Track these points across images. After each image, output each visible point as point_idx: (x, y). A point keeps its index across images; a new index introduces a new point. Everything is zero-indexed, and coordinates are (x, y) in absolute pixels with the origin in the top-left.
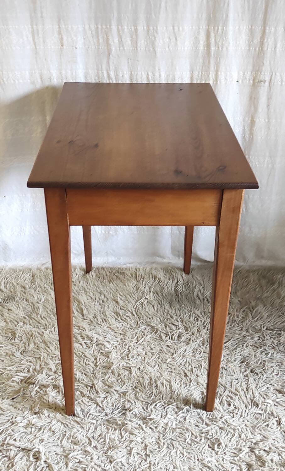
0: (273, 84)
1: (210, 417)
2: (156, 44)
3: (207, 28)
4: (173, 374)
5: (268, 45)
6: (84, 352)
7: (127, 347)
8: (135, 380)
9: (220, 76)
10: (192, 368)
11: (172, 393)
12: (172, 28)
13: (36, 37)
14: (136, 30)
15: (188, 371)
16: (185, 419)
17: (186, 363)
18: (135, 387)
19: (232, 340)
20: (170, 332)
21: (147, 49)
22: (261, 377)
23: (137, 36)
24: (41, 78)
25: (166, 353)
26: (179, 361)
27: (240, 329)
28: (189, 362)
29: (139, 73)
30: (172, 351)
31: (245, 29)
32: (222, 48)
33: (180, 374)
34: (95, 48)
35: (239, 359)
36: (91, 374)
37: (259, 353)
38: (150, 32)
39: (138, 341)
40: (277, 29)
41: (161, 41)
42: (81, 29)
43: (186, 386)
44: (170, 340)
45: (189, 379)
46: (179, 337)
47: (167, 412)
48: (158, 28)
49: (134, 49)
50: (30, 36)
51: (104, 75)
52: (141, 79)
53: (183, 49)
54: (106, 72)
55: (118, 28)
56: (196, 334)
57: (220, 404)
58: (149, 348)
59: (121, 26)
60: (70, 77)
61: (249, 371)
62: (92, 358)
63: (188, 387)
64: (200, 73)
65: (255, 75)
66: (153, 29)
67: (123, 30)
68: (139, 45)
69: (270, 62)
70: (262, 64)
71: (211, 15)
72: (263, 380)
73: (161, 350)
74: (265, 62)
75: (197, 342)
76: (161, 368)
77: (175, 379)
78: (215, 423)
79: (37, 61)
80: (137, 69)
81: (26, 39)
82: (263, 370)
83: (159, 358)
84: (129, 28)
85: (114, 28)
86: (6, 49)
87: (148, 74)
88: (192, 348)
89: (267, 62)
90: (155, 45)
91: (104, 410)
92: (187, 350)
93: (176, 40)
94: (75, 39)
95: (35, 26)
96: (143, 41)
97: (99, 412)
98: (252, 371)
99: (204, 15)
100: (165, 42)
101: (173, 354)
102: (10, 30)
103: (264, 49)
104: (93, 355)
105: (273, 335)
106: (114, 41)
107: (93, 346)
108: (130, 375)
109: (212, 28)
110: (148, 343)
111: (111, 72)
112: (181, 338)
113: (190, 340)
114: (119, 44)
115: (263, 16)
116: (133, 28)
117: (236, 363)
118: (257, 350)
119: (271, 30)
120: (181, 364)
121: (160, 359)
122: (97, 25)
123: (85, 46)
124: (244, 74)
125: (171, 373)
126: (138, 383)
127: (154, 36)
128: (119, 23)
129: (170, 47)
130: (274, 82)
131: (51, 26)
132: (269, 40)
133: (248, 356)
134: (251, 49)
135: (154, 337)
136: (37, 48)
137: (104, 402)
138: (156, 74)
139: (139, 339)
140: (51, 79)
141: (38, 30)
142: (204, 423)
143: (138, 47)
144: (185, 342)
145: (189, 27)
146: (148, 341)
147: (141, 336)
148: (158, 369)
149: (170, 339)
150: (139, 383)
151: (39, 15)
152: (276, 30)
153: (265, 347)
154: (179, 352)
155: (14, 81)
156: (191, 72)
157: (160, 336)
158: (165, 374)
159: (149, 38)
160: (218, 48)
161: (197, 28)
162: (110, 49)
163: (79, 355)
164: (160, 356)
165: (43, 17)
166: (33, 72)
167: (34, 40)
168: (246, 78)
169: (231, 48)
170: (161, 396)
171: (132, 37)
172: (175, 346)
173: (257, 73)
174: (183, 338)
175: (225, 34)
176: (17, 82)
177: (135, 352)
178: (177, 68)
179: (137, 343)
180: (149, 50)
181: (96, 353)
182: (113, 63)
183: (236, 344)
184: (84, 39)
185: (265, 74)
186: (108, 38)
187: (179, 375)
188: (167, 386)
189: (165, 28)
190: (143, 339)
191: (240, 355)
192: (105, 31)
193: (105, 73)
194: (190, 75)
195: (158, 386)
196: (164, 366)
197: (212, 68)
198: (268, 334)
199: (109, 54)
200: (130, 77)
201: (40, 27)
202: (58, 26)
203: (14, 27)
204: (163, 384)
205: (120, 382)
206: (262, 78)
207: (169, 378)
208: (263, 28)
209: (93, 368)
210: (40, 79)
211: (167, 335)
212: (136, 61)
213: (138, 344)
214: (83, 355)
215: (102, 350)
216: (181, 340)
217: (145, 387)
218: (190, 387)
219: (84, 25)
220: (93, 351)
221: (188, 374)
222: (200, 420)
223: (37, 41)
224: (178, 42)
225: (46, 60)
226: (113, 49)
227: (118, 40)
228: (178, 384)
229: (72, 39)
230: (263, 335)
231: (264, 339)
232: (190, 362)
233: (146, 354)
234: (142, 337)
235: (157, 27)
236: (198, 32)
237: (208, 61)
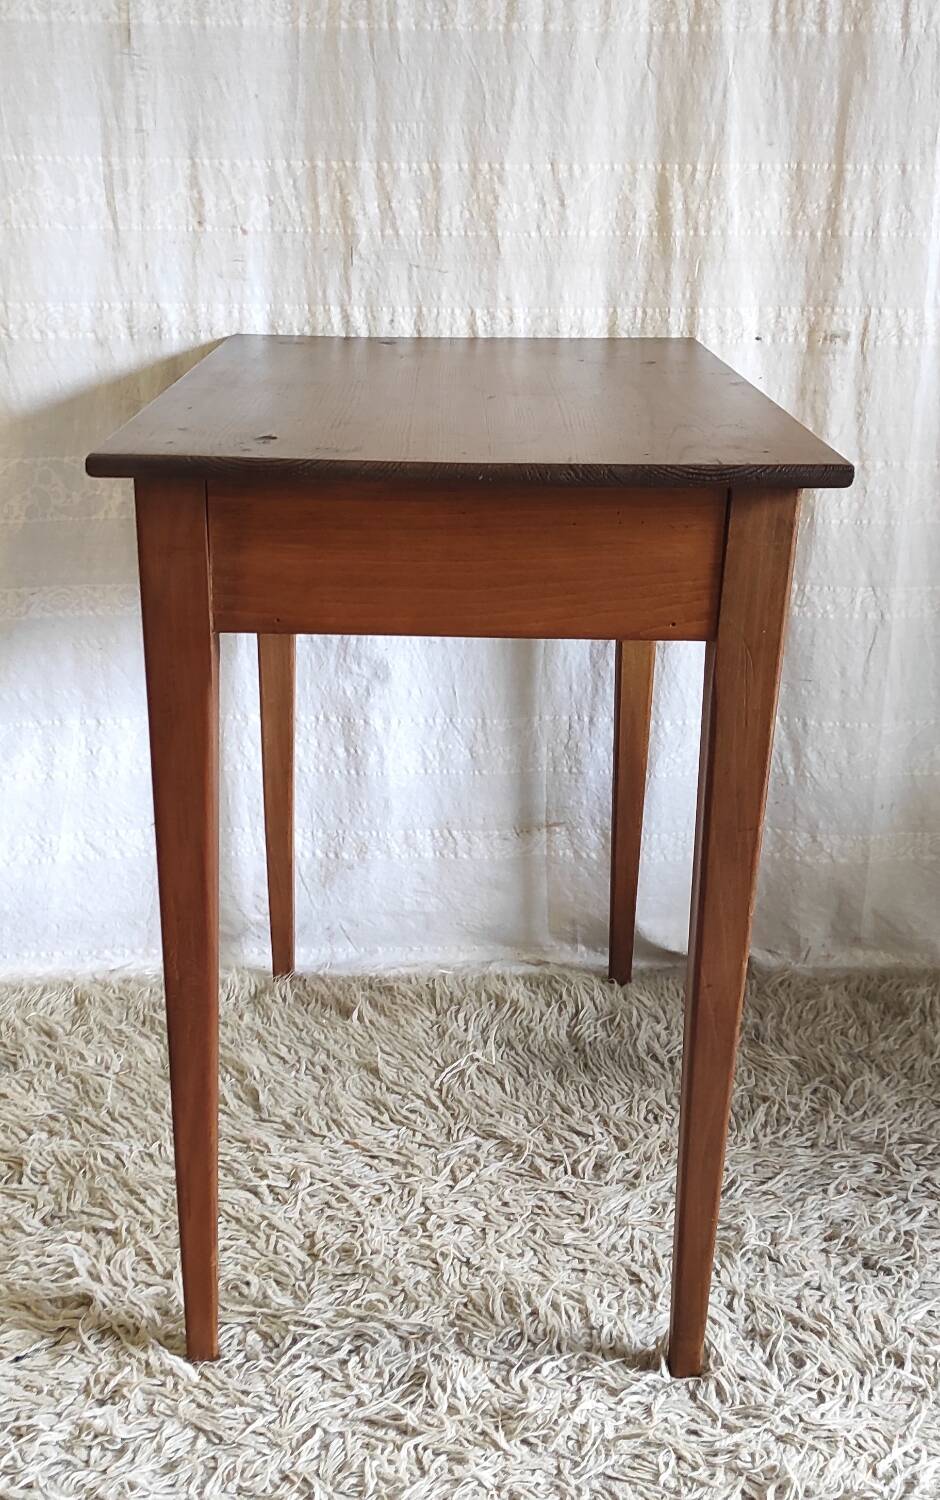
0: (872, 343)
1: (738, 1406)
2: (500, 216)
3: (659, 167)
4: (589, 1275)
5: (853, 218)
6: (267, 1214)
7: (418, 1198)
8: (456, 1295)
9: (702, 320)
10: (655, 1259)
11: (591, 1335)
12: (549, 166)
13: (119, 196)
14: (436, 174)
15: (643, 1266)
16: (648, 1410)
17: (631, 1242)
18: (458, 1317)
19: (785, 1172)
20: (568, 1155)
21: (469, 233)
22: (904, 1282)
23: (438, 194)
24: (130, 328)
25: (557, 1217)
26: (606, 1236)
27: (809, 1143)
28: (641, 1242)
29: (445, 312)
30: (578, 1208)
31: (777, 172)
32: (708, 231)
33: (614, 1276)
34: (306, 232)
35: (817, 1230)
36: (297, 1279)
37: (885, 1210)
38: (480, 179)
39: (455, 1180)
40: (880, 168)
41: (515, 207)
42: (260, 170)
43: (640, 1312)
44: (569, 1177)
45: (646, 1291)
46: (599, 1167)
47: (579, 1390)
48: (507, 167)
49: (431, 235)
50: (99, 192)
51: (333, 320)
52: (451, 323)
53: (583, 233)
54: (339, 310)
55: (380, 168)
56: (659, 1159)
57: (768, 1364)
58: (496, 1203)
59: (390, 163)
60: (222, 323)
61: (855, 1264)
62: (297, 1232)
63: (646, 1313)
64: (640, 313)
65: (813, 319)
66: (491, 169)
67: (396, 174)
68: (445, 220)
69: (859, 272)
70: (836, 280)
71: (673, 127)
72: (912, 1290)
73: (540, 1208)
74: (844, 274)
75: (662, 1183)
76: (544, 1261)
77: (597, 1291)
78: (756, 1423)
79: (117, 273)
80: (439, 298)
81: (85, 199)
82: (907, 1259)
83: (534, 1232)
84: (414, 166)
85: (367, 167)
86: (20, 229)
87: (472, 312)
88: (649, 1200)
89: (850, 276)
90: (496, 220)
91: (350, 1387)
92: (631, 1206)
93: (562, 204)
94: (243, 202)
95: (115, 160)
96: (457, 208)
97: (335, 1395)
98: (866, 1264)
99: (650, 130)
100: (528, 210)
101: (583, 1219)
102: (37, 167)
103: (840, 233)
104: (300, 1224)
105: (925, 1159)
106: (367, 208)
107: (300, 1197)
108: (434, 1281)
109: (676, 167)
110: (490, 1186)
111: (356, 308)
112: (607, 1172)
113: (636, 1176)
114: (382, 220)
115: (834, 130)
116: (425, 167)
117: (807, 1240)
118: (877, 1202)
119: (862, 171)
120: (614, 1247)
121: (538, 1234)
122: (312, 159)
123: (272, 227)
124: (779, 316)
125: (581, 1275)
126: (465, 1305)
127: (493, 191)
128: (384, 150)
129: (543, 228)
130: (877, 338)
131: (168, 160)
132: (856, 203)
133: (846, 1221)
134: (800, 233)
135: (512, 1169)
136: (121, 228)
137: (351, 1364)
138: (499, 314)
139: (459, 1175)
140: (161, 330)
141: (124, 172)
142: (719, 1424)
143: (441, 227)
144: (621, 1181)
145: (603, 166)
146: (491, 1182)
147: (465, 1167)
148: (535, 1262)
149: (566, 1173)
150: (470, 1306)
151: (131, 123)
152: (876, 172)
153: (903, 1194)
154: (603, 1214)
155: (42, 332)
156: (611, 310)
157: (530, 1166)
158: (561, 1277)
159: (478, 197)
160: (696, 230)
161: (628, 167)
162: (354, 234)
163: (249, 1224)
164: (537, 1224)
165: (142, 131)
166: (106, 306)
167: (110, 204)
168: (785, 329)
169: (737, 229)
170: (555, 1343)
171: (422, 196)
172: (589, 1195)
173: (820, 309)
174: (613, 1169)
175: (715, 183)
176: (51, 335)
177: (447, 1212)
178: (566, 297)
179: (452, 1187)
180: (478, 236)
181: (310, 1217)
182: (362, 278)
183: (801, 1186)
184: (271, 203)
185: (845, 313)
186: (348, 201)
187: (611, 1279)
188: (571, 1312)
189: (527, 167)
190: (473, 1175)
191: (820, 1218)
192: (339, 178)
193: (335, 311)
194: (606, 321)
195: (542, 1312)
196: (555, 1254)
197: (677, 295)
198: (910, 1156)
199: (350, 251)
200: (415, 324)
201: (133, 162)
202: (189, 162)
203: (50, 158)
204: (555, 1306)
205: (403, 1303)
206: (836, 325)
207: (576, 1287)
208: (834, 167)
209: (303, 1263)
210: (126, 331)
211: (556, 1161)
212: (436, 273)
213: (459, 1192)
214: (265, 1222)
215: (330, 1207)
216: (609, 1177)
217: (492, 1317)
218: (655, 1313)
219: (273, 160)
220: (301, 1213)
221: (644, 1275)
222: (702, 1416)
223: (120, 206)
224: (568, 212)
225: (147, 267)
226: (364, 234)
227: (379, 206)
228: (609, 1306)
229: (233, 202)
230: (889, 1157)
231: (894, 1170)
232: (647, 1242)
233: (486, 1218)
234: (471, 1170)
235: (502, 164)
236: (630, 184)
237: (662, 275)
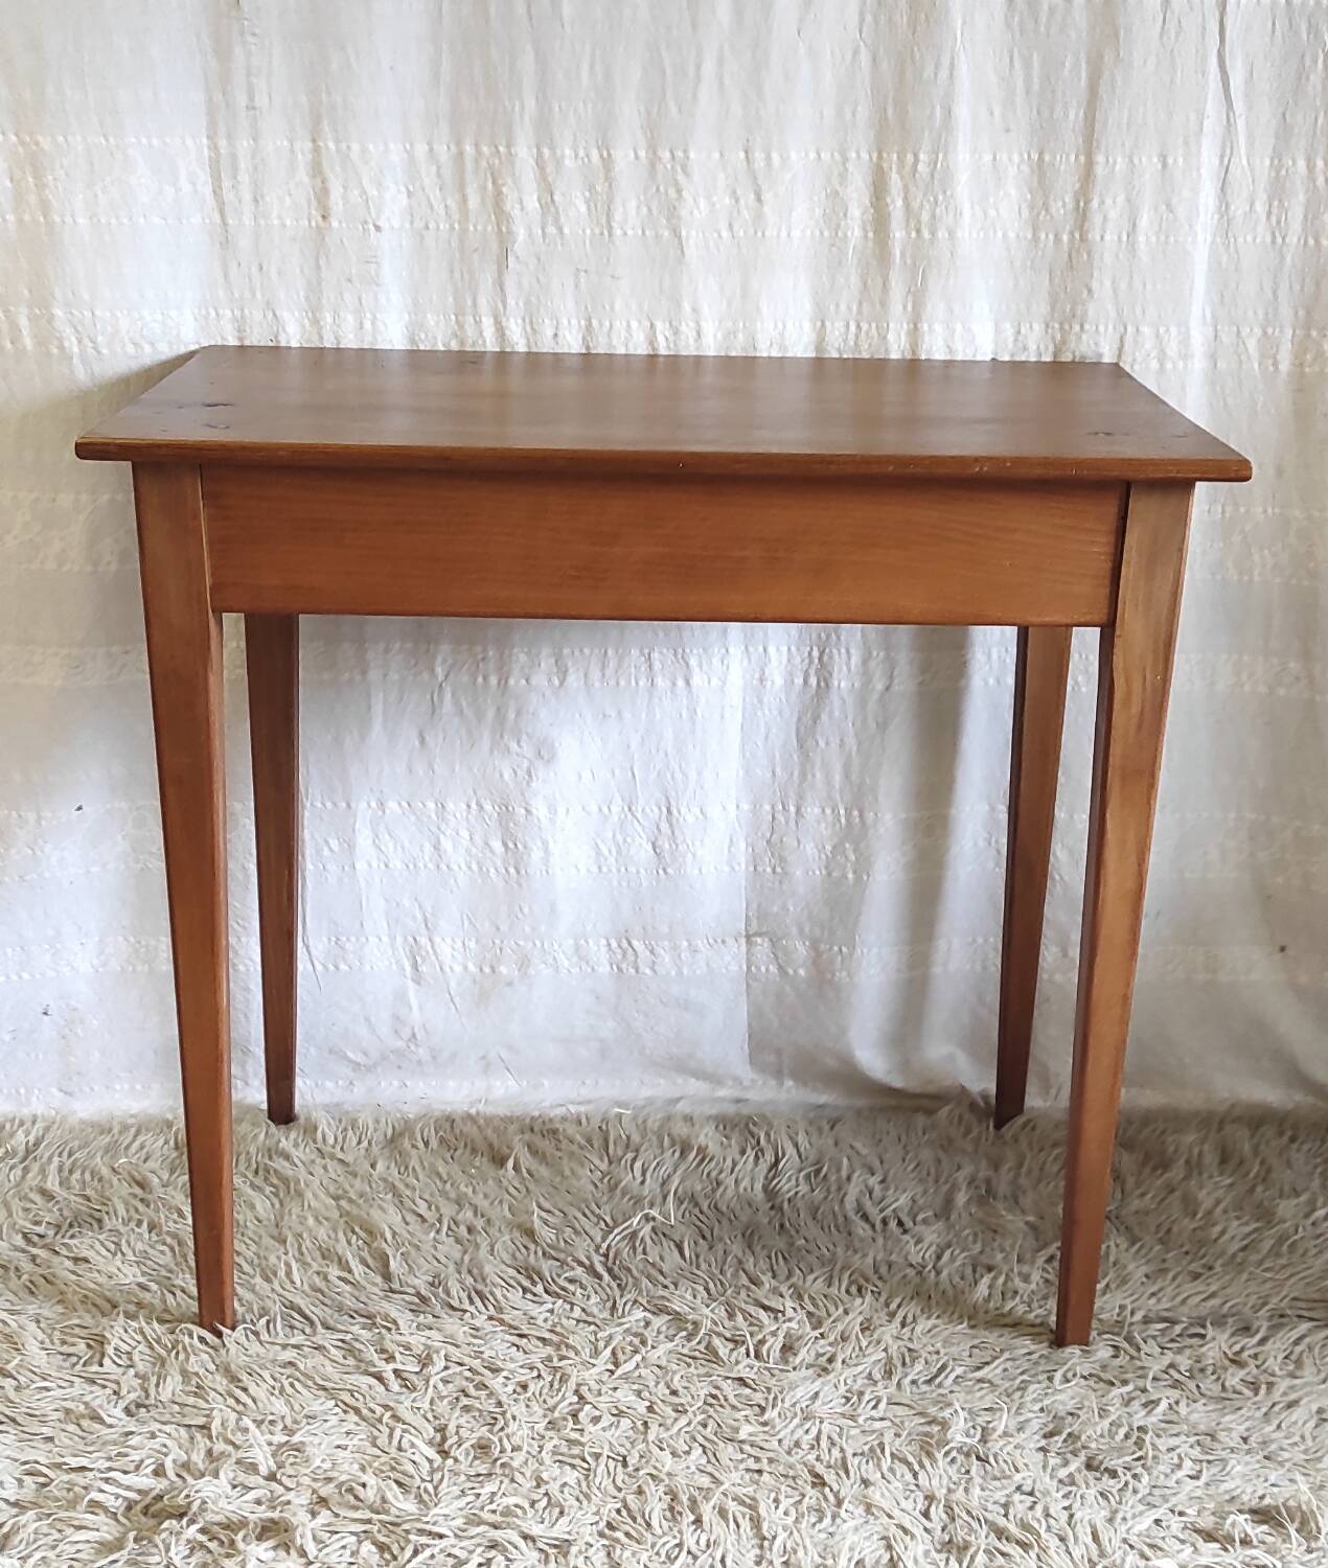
2: (684, 213)
3: (874, 156)
4: (766, 1477)
5: (1105, 219)
6: (391, 1404)
7: (572, 1385)
8: (609, 1499)
9: (926, 335)
10: (844, 1459)
11: (761, 1547)
12: (742, 155)
13: (227, 185)
14: (607, 163)
15: (829, 1467)
17: (818, 1438)
18: (610, 1526)
19: (1006, 1355)
20: (752, 1335)
21: (647, 233)
22: (1130, 1487)
23: (610, 185)
25: (734, 1407)
26: (788, 1431)
28: (829, 1438)
29: (619, 325)
30: (758, 1398)
31: (1015, 164)
32: (933, 233)
33: (794, 1478)
34: (452, 228)
35: (1035, 1425)
36: (423, 1480)
37: (1117, 1402)
38: (660, 167)
39: (617, 1364)
40: (1136, 160)
41: (702, 203)
42: (396, 155)
43: (820, 1520)
44: (752, 1361)
45: (831, 1496)
46: (788, 1349)
48: (692, 155)
49: (601, 234)
50: (204, 179)
51: (485, 334)
52: (627, 337)
53: (784, 234)
54: (492, 321)
55: (540, 154)
56: (858, 1340)
58: (662, 1390)
59: (552, 149)
60: (351, 336)
61: (1076, 1464)
62: (427, 1425)
63: (827, 1521)
64: (852, 327)
65: (1058, 334)
66: (673, 157)
67: (559, 162)
68: (618, 216)
69: (1113, 283)
70: (1086, 292)
71: (890, 111)
72: (1139, 1496)
73: (714, 1397)
74: (1095, 285)
75: (860, 1368)
76: (713, 1460)
77: (773, 1495)
79: (226, 276)
80: (612, 308)
81: (187, 188)
82: (1138, 1459)
83: (705, 1426)
84: (581, 153)
85: (524, 152)
86: (109, 224)
87: (652, 325)
88: (842, 1389)
89: (1102, 285)
90: (679, 218)
92: (821, 1395)
93: (759, 199)
94: (375, 193)
95: (223, 143)
96: (633, 204)
98: (1089, 1466)
99: (864, 112)
100: (718, 206)
101: (763, 1410)
102: (130, 152)
103: (1089, 236)
104: (429, 1416)
105: (1172, 1341)
106: (525, 201)
107: (431, 1383)
108: (584, 1484)
109: (895, 156)
110: (657, 1371)
111: (512, 320)
112: (795, 1355)
113: (830, 1361)
114: (544, 215)
115: (1081, 115)
116: (594, 155)
117: (1023, 1436)
118: (1109, 1392)
119: (1114, 164)
120: (797, 1444)
121: (709, 1429)
122: (459, 144)
123: (412, 223)
124: (1019, 332)
125: (756, 1476)
126: (618, 1511)
127: (676, 184)
128: (544, 133)
129: (735, 228)
130: (1133, 359)
131: (286, 143)
132: (1108, 201)
133: (1071, 1414)
134: (1043, 236)
135: (685, 1351)
136: (230, 222)
138: (683, 328)
139: (622, 1358)
141: (234, 157)
143: (614, 224)
144: (812, 1366)
145: (807, 155)
146: (658, 1366)
147: (629, 1348)
148: (704, 1461)
149: (748, 1355)
150: (624, 1512)
151: (241, 99)
152: (1131, 165)
153: (1140, 1383)
154: (787, 1405)
155: (137, 345)
156: (818, 324)
157: (706, 1348)
158: (733, 1479)
159: (658, 189)
160: (918, 231)
161: (837, 156)
162: (510, 232)
163: (370, 1415)
164: (710, 1416)
165: (254, 108)
166: (212, 313)
167: (217, 193)
168: (1025, 346)
169: (968, 231)
170: (718, 1557)
171: (591, 188)
172: (773, 1381)
173: (1067, 327)
174: (803, 1351)
175: (941, 178)
176: (147, 348)
177: (604, 1403)
178: (764, 308)
179: (612, 1372)
180: (658, 236)
181: (442, 1407)
182: (520, 285)
183: (1022, 1373)
184: (410, 194)
185: (1096, 329)
186: (501, 193)
187: (790, 1482)
188: (740, 1520)
189: (717, 155)
190: (638, 1357)
191: (1042, 1410)
192: (490, 167)
193: (488, 324)
194: (813, 337)
195: (705, 1519)
196: (727, 1452)
197: (896, 307)
198: (1154, 1337)
199: (505, 253)
200: (583, 337)
201: (244, 145)
202: (310, 145)
203: (144, 141)
204: (722, 1513)
205: (545, 1508)
206: (1085, 343)
207: (750, 1490)
208: (1082, 159)
209: (430, 1461)
211: (736, 1342)
212: (608, 279)
213: (620, 1378)
214: (389, 1414)
215: (467, 1395)
216: (798, 1361)
217: (649, 1525)
218: (839, 1521)
219: (411, 145)
220: (432, 1403)
221: (830, 1477)
223: (229, 197)
224: (766, 209)
225: (261, 268)
226: (521, 234)
227: (539, 200)
228: (786, 1513)
229: (363, 193)
230: (1130, 1339)
231: (1135, 1354)
232: (835, 1437)
233: (650, 1409)
234: (636, 1352)
235: (685, 152)
236: (840, 175)
237: (879, 281)
